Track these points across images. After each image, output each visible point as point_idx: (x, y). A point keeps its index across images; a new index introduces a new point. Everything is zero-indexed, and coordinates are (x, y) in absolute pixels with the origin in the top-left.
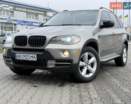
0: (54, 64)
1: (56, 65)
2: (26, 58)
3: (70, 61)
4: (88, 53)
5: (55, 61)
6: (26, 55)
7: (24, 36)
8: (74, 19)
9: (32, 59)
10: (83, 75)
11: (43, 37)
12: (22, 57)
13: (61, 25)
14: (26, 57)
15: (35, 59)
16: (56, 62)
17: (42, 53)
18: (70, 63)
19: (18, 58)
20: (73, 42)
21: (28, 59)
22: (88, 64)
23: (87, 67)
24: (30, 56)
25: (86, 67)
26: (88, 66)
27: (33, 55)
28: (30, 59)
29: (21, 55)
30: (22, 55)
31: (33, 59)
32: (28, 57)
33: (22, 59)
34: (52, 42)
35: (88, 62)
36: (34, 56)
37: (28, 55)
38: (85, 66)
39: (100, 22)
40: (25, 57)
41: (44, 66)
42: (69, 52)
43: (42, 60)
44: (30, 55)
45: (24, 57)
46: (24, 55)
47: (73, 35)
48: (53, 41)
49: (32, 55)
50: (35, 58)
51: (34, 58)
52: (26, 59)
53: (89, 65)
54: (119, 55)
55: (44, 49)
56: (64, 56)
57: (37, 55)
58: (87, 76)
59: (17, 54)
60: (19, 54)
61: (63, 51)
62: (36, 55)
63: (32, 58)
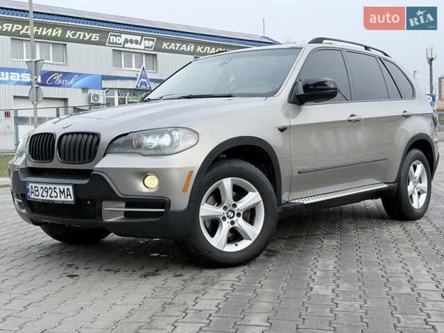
0: (123, 214)
1: (127, 214)
2: (50, 197)
3: (162, 203)
4: (232, 180)
5: (124, 205)
6: (48, 186)
7: (49, 134)
8: (232, 79)
9: (63, 199)
10: (215, 245)
11: (94, 134)
12: (40, 191)
13: (179, 98)
14: (49, 192)
15: (71, 199)
16: (126, 207)
17: (86, 181)
18: (163, 210)
19: (32, 196)
20: (176, 147)
21: (54, 199)
22: (234, 212)
23: (233, 223)
24: (58, 191)
25: (229, 220)
26: (235, 218)
27: (66, 187)
28: (58, 199)
29: (39, 189)
30: (39, 186)
31: (66, 200)
32: (54, 194)
33: (40, 197)
34: (116, 150)
35: (234, 206)
36: (68, 189)
37: (53, 186)
38: (224, 218)
39: (295, 84)
40: (47, 192)
41: (94, 217)
42: (158, 177)
43: (89, 202)
44: (58, 187)
45: (45, 194)
46: (44, 186)
47: (176, 128)
48: (117, 145)
49: (62, 187)
50: (70, 195)
51: (68, 195)
52: (48, 198)
53: (239, 215)
54: (386, 186)
55: (92, 171)
56: (144, 190)
57: (75, 187)
58: (231, 248)
59: (30, 185)
60: (34, 185)
61: (143, 174)
62: (71, 188)
63: (63, 196)
